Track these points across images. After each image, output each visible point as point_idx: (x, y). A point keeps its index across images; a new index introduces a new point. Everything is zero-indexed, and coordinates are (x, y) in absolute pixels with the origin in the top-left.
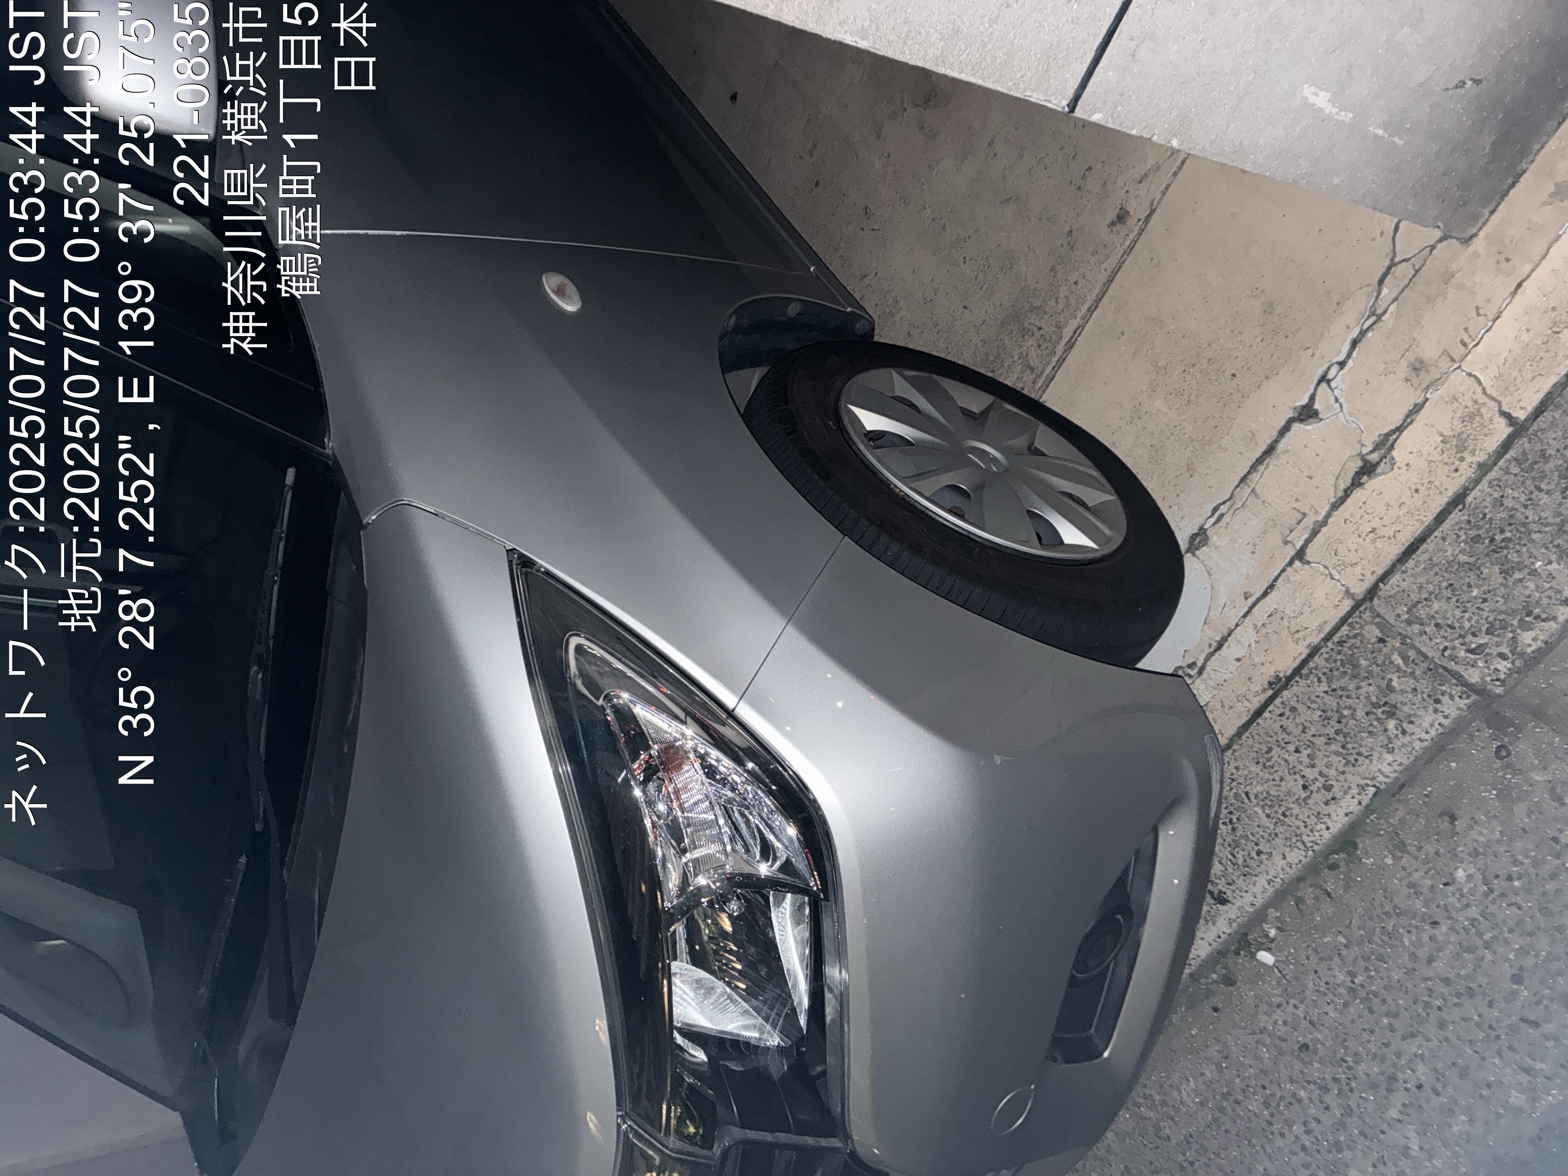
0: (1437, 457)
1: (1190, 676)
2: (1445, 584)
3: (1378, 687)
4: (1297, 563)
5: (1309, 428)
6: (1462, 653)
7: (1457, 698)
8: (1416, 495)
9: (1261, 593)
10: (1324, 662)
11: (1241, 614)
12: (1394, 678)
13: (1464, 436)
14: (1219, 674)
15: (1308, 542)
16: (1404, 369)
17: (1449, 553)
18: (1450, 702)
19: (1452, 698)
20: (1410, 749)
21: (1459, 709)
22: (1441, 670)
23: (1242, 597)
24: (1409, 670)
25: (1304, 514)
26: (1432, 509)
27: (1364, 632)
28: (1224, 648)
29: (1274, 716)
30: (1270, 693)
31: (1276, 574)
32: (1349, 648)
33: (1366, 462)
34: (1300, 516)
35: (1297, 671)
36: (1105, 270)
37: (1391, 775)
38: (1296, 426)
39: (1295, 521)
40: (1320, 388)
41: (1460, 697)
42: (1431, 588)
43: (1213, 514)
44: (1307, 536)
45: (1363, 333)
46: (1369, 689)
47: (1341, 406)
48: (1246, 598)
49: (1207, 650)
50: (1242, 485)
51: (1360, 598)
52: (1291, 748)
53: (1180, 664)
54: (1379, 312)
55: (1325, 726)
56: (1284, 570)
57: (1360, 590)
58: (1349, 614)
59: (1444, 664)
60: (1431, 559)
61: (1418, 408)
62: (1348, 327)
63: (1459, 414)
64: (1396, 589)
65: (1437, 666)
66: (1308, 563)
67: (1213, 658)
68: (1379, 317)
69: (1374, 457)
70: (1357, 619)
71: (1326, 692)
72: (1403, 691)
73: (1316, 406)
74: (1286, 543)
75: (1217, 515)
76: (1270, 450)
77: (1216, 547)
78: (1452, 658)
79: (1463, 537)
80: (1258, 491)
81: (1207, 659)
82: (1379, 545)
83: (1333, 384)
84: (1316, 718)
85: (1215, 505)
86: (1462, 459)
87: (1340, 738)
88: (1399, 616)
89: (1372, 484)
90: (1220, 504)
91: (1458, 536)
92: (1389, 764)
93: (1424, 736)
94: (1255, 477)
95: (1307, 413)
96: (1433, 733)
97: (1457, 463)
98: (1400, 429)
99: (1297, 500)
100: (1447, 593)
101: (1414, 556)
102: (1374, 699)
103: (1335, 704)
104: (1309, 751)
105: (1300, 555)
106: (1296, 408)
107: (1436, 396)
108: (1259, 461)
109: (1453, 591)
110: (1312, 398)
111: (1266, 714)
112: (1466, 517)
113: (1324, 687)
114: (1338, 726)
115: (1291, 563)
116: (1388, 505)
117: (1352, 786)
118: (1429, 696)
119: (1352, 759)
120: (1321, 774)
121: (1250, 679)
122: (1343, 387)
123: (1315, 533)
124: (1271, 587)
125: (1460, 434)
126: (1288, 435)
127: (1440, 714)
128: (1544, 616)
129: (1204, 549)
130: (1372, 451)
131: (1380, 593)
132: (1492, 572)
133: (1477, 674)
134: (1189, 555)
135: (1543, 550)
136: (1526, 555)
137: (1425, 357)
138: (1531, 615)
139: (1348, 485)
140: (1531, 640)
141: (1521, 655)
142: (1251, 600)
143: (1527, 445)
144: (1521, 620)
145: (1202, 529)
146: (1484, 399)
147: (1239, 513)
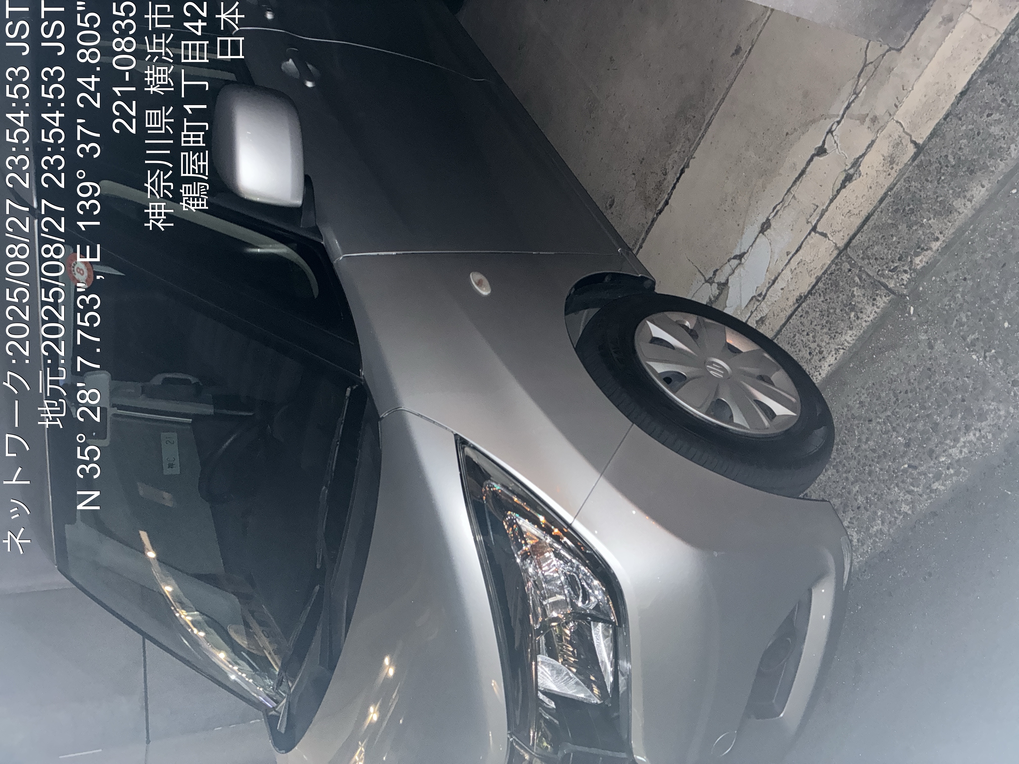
0: (881, 169)
1: (758, 301)
2: (880, 237)
3: (848, 295)
4: (813, 233)
5: (822, 158)
6: (887, 272)
7: (884, 297)
8: (870, 190)
9: (794, 251)
10: (822, 286)
11: (785, 264)
12: (855, 289)
13: (894, 156)
14: (773, 298)
15: (818, 221)
16: (868, 123)
17: (883, 220)
18: (880, 299)
19: (881, 297)
20: (860, 327)
21: (884, 302)
22: (877, 283)
23: (786, 255)
24: (862, 285)
25: (817, 206)
26: (877, 196)
27: (842, 267)
28: (776, 284)
29: (797, 317)
30: (796, 305)
31: (802, 240)
32: (835, 277)
33: (847, 174)
34: (815, 207)
35: (810, 292)
36: (728, 81)
37: (852, 342)
38: (816, 158)
39: (813, 210)
40: (828, 137)
42: (874, 239)
43: (773, 211)
44: (818, 218)
45: (849, 105)
46: (843, 297)
47: (837, 145)
48: (787, 255)
49: (767, 286)
50: (788, 193)
51: (841, 249)
52: (805, 333)
53: (755, 294)
54: (857, 92)
55: (821, 320)
56: (806, 238)
57: (841, 244)
58: (836, 258)
59: (878, 279)
60: (875, 224)
61: (873, 142)
62: (843, 102)
63: (891, 144)
64: (858, 242)
65: (875, 281)
66: (818, 232)
67: (770, 290)
68: (857, 95)
69: (851, 171)
70: (840, 261)
71: (823, 302)
72: (858, 296)
73: (826, 146)
74: (808, 222)
75: (775, 211)
76: (803, 173)
77: (774, 229)
78: (883, 276)
79: (890, 210)
80: (796, 196)
81: (768, 290)
82: (851, 219)
83: (834, 134)
84: (817, 315)
85: (775, 205)
86: (892, 168)
87: (828, 325)
88: (858, 256)
89: (850, 186)
90: (777, 205)
91: (888, 210)
92: (850, 336)
93: (867, 319)
94: (795, 188)
95: (821, 151)
96: (872, 317)
97: (890, 170)
98: (864, 155)
99: (814, 199)
100: (881, 241)
101: (868, 223)
102: (845, 302)
103: (826, 307)
104: (814, 334)
105: (814, 229)
106: (816, 149)
107: (881, 134)
108: (798, 179)
109: (884, 239)
110: (824, 142)
111: (794, 317)
112: (892, 199)
113: (822, 299)
114: (827, 319)
115: (809, 234)
116: (857, 196)
117: (833, 350)
118: (871, 297)
119: (833, 335)
120: (818, 345)
121: (787, 299)
122: (839, 135)
123: (821, 217)
124: (800, 247)
125: (892, 155)
126: (812, 164)
127: (875, 306)
128: (925, 248)
129: (768, 230)
130: (850, 168)
131: (851, 245)
132: (903, 227)
133: (893, 282)
134: (761, 234)
135: (927, 213)
136: (919, 216)
137: (878, 114)
138: (920, 248)
139: (839, 188)
140: (919, 261)
141: (915, 270)
142: (790, 255)
143: (923, 158)
144: (915, 251)
145: (768, 220)
146: (904, 134)
147: (787, 209)
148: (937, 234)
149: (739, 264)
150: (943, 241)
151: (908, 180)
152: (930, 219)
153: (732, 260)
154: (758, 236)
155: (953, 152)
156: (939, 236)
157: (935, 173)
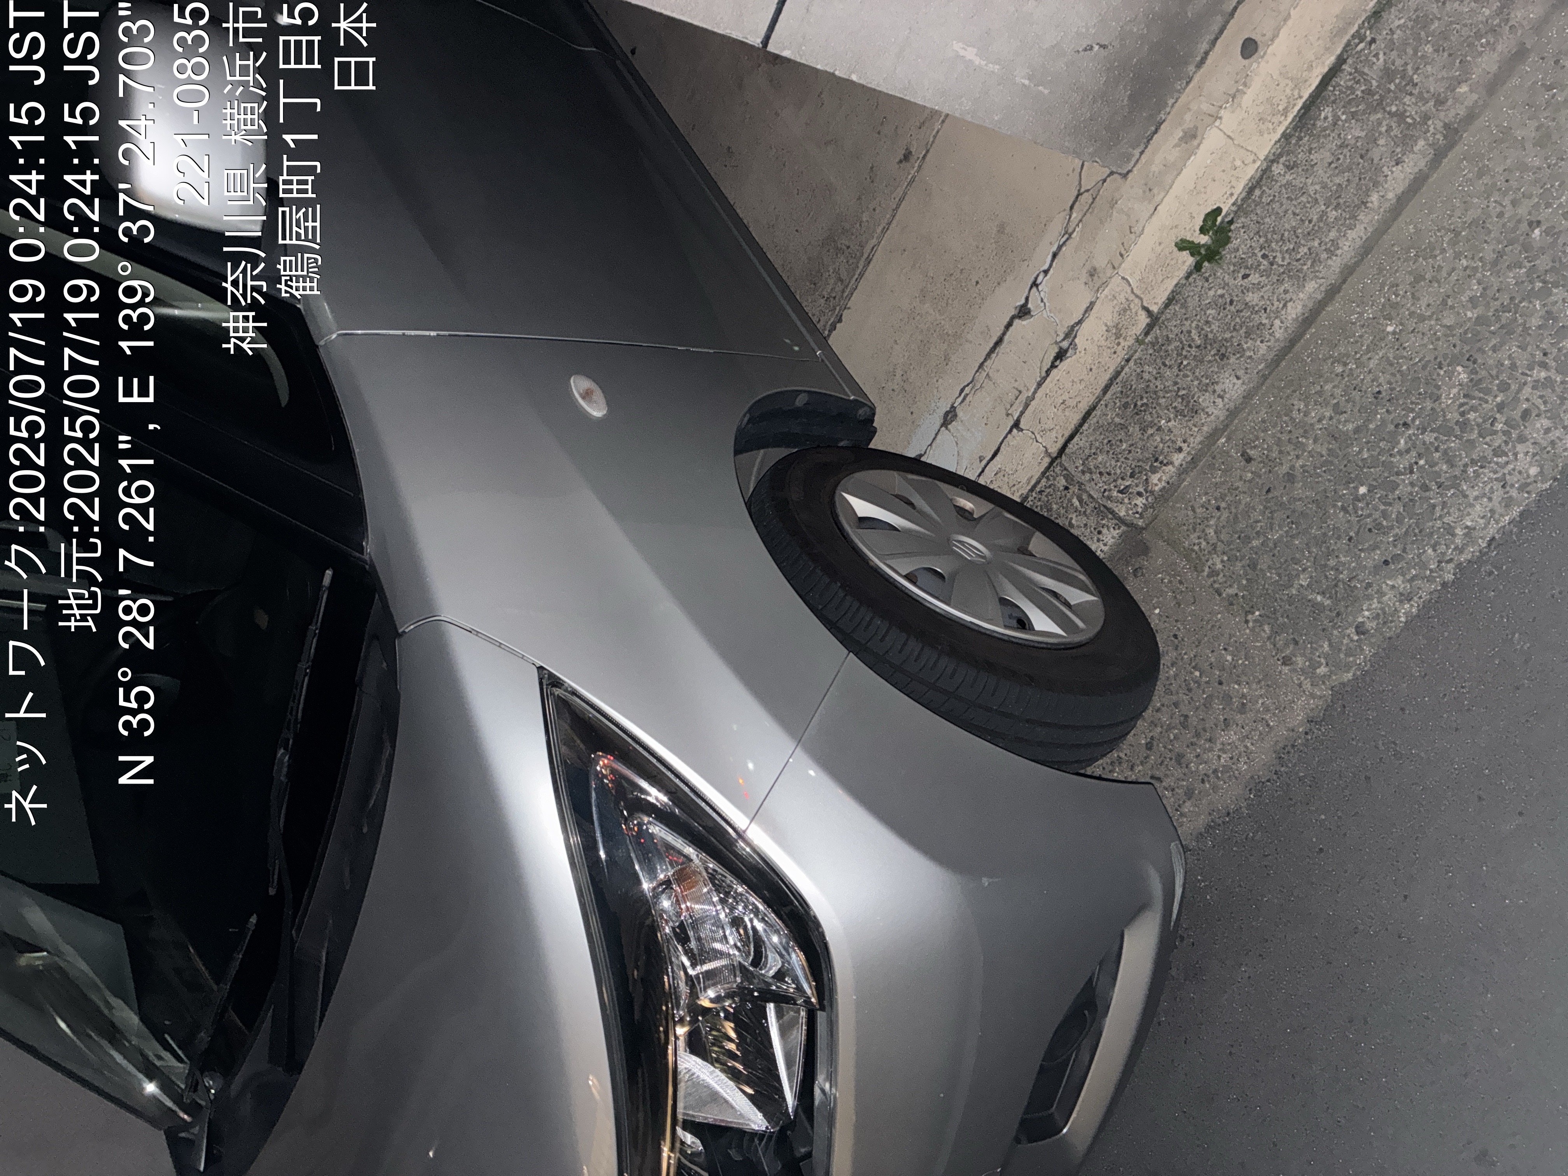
2: (1106, 441)
4: (1015, 431)
6: (1115, 494)
7: (1112, 529)
8: (1090, 373)
9: (992, 455)
12: (1074, 516)
13: (1120, 326)
15: (1022, 413)
16: (1084, 277)
17: (1109, 417)
18: (1108, 532)
19: (1108, 529)
21: (1113, 537)
22: (1102, 508)
23: (980, 459)
24: (1083, 510)
25: (1020, 392)
26: (1100, 383)
27: (1056, 483)
31: (1001, 440)
32: (1046, 496)
33: (1061, 348)
34: (1017, 393)
36: (895, 198)
38: (1017, 322)
39: (1014, 397)
41: (1114, 528)
42: (1097, 444)
43: (960, 394)
45: (1060, 248)
47: (1045, 305)
50: (980, 370)
51: (1054, 456)
54: (1070, 230)
56: (1006, 437)
57: (1054, 450)
58: (1048, 469)
59: (1105, 504)
60: (1098, 422)
61: (1092, 305)
62: (1051, 243)
63: (1117, 309)
64: (1076, 447)
65: (1100, 505)
66: (1022, 430)
68: (1070, 235)
69: (1065, 344)
70: (1052, 473)
72: (1079, 527)
75: (964, 394)
76: (999, 342)
77: (962, 420)
78: (1109, 498)
79: (1118, 404)
80: (991, 374)
82: (1067, 413)
83: (1040, 288)
86: (1119, 344)
88: (1077, 467)
89: (1063, 366)
90: (965, 386)
91: (1115, 404)
94: (988, 363)
97: (1115, 347)
98: (1080, 322)
99: (1016, 381)
100: (1106, 448)
101: (1088, 421)
105: (1016, 425)
106: (1016, 307)
107: (1102, 295)
108: (992, 349)
109: (1111, 446)
110: (1027, 299)
112: (1119, 389)
115: (1010, 431)
116: (1073, 381)
118: (1095, 529)
122: (1046, 290)
123: (1027, 406)
124: (998, 450)
125: (1117, 325)
126: (1011, 329)
127: (1102, 541)
128: (1165, 462)
129: (954, 422)
130: (1063, 340)
131: (1067, 450)
132: (1135, 429)
133: (1124, 509)
134: (943, 428)
135: (1166, 411)
136: (1156, 416)
137: (1097, 266)
138: (1157, 461)
139: (1049, 366)
140: (1158, 479)
141: (1152, 492)
142: (986, 461)
143: (1158, 331)
144: (1151, 466)
145: (953, 407)
146: (1132, 297)
147: (979, 394)
148: (1179, 443)
150: (1189, 453)
151: (1140, 363)
152: (1170, 421)
154: (939, 431)
155: (1197, 327)
156: (1182, 445)
157: (1175, 355)
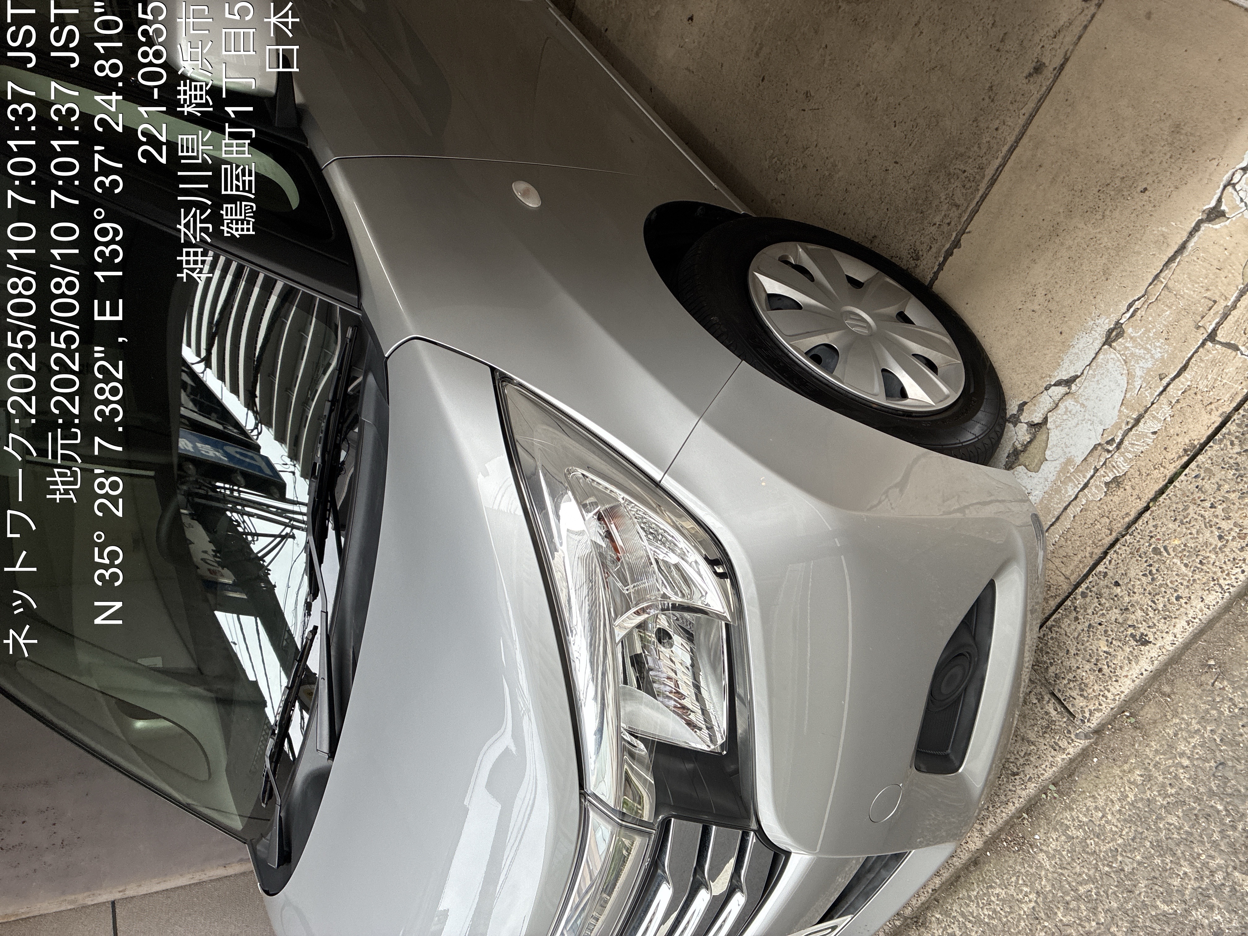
1: (1109, 451)
4: (1209, 345)
5: (1217, 226)
10: (1236, 427)
11: (1157, 393)
14: (1136, 447)
15: (1219, 324)
25: (1215, 301)
28: (1141, 424)
29: (1189, 478)
30: (1185, 458)
31: (1189, 356)
34: (1211, 304)
35: (1211, 438)
36: (1024, 115)
38: (1206, 226)
39: (1206, 308)
40: (1226, 191)
43: (1128, 310)
44: (1217, 320)
48: (1161, 379)
49: (1125, 427)
50: (1155, 282)
52: (1207, 504)
53: (1100, 440)
56: (1196, 351)
66: (1220, 343)
67: (1132, 433)
71: (1238, 453)
73: (1224, 207)
74: (1198, 327)
75: (1131, 310)
76: (1181, 250)
77: (1131, 338)
80: (1170, 285)
81: (1125, 435)
83: (1238, 187)
84: (1230, 476)
85: (1130, 302)
94: (1167, 273)
95: (1215, 215)
99: (1207, 290)
104: (1224, 505)
105: (1212, 337)
106: (1204, 211)
108: (1172, 259)
110: (1219, 201)
111: (1182, 478)
113: (1237, 449)
115: (1203, 345)
120: (1236, 524)
121: (1165, 449)
123: (1225, 316)
126: (1198, 235)
129: (1120, 340)
134: (1106, 347)
142: (1167, 380)
145: (1118, 324)
147: (1154, 307)
149: (1067, 394)
153: (1053, 387)
154: (1100, 349)
